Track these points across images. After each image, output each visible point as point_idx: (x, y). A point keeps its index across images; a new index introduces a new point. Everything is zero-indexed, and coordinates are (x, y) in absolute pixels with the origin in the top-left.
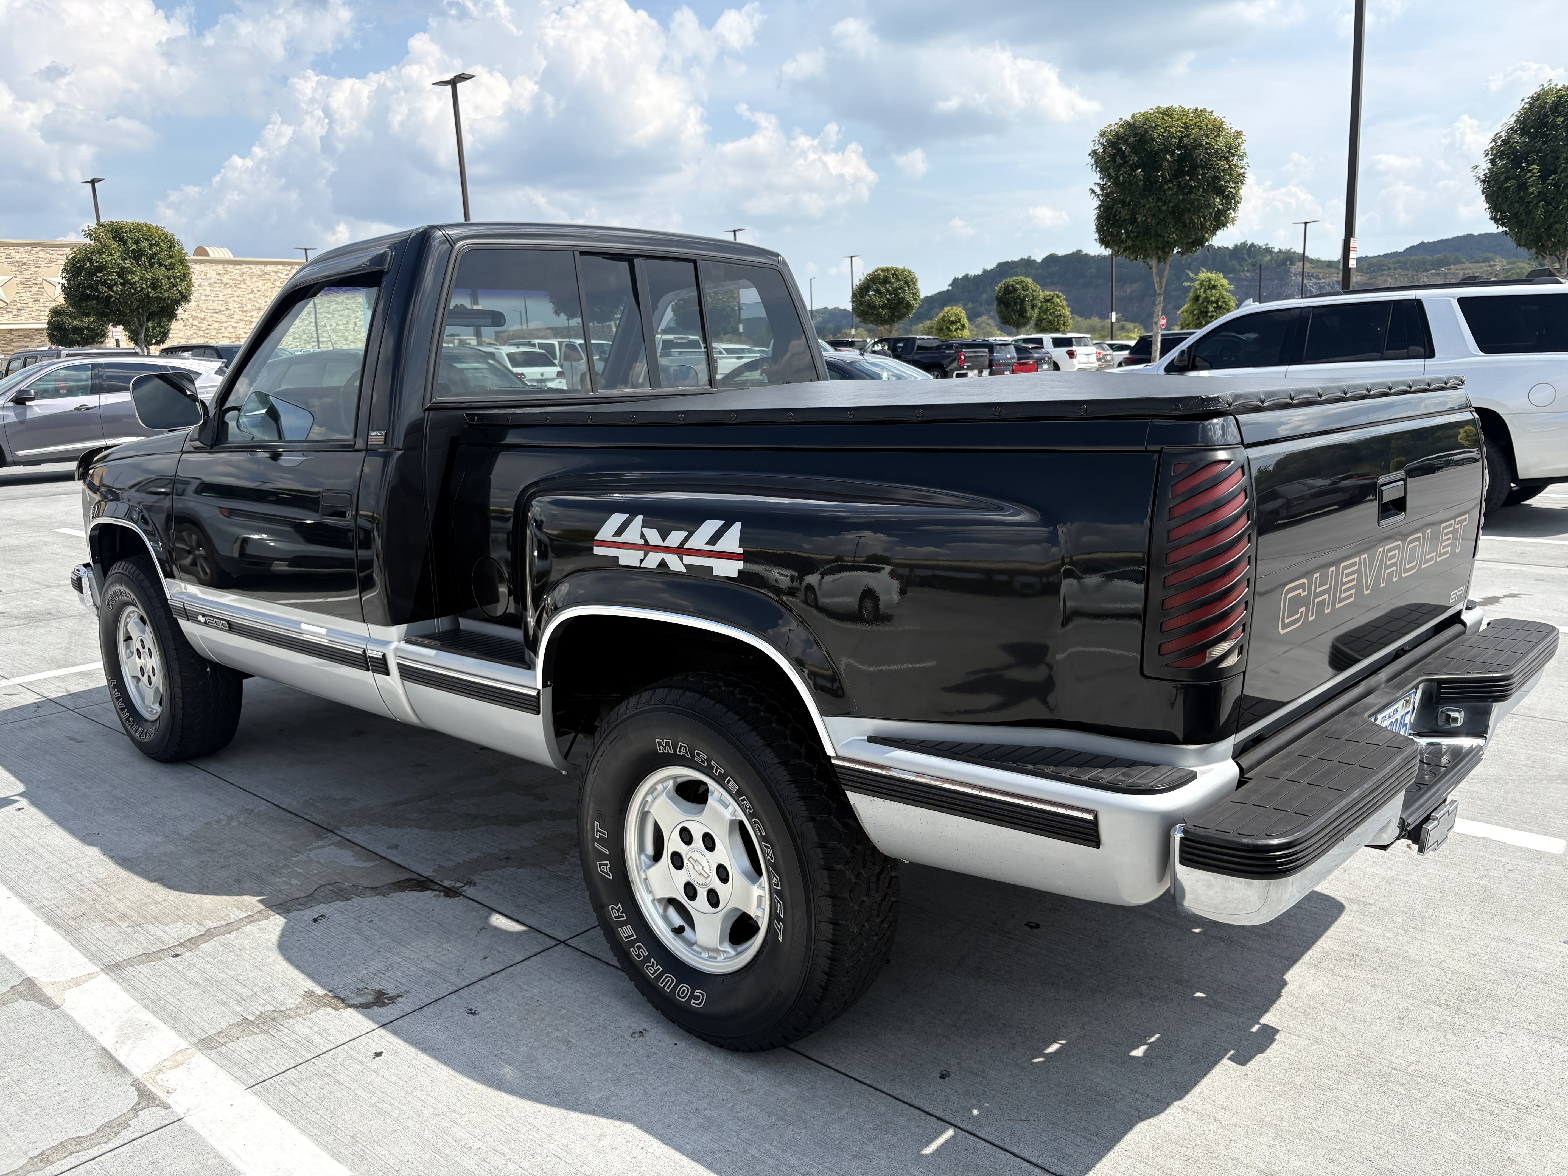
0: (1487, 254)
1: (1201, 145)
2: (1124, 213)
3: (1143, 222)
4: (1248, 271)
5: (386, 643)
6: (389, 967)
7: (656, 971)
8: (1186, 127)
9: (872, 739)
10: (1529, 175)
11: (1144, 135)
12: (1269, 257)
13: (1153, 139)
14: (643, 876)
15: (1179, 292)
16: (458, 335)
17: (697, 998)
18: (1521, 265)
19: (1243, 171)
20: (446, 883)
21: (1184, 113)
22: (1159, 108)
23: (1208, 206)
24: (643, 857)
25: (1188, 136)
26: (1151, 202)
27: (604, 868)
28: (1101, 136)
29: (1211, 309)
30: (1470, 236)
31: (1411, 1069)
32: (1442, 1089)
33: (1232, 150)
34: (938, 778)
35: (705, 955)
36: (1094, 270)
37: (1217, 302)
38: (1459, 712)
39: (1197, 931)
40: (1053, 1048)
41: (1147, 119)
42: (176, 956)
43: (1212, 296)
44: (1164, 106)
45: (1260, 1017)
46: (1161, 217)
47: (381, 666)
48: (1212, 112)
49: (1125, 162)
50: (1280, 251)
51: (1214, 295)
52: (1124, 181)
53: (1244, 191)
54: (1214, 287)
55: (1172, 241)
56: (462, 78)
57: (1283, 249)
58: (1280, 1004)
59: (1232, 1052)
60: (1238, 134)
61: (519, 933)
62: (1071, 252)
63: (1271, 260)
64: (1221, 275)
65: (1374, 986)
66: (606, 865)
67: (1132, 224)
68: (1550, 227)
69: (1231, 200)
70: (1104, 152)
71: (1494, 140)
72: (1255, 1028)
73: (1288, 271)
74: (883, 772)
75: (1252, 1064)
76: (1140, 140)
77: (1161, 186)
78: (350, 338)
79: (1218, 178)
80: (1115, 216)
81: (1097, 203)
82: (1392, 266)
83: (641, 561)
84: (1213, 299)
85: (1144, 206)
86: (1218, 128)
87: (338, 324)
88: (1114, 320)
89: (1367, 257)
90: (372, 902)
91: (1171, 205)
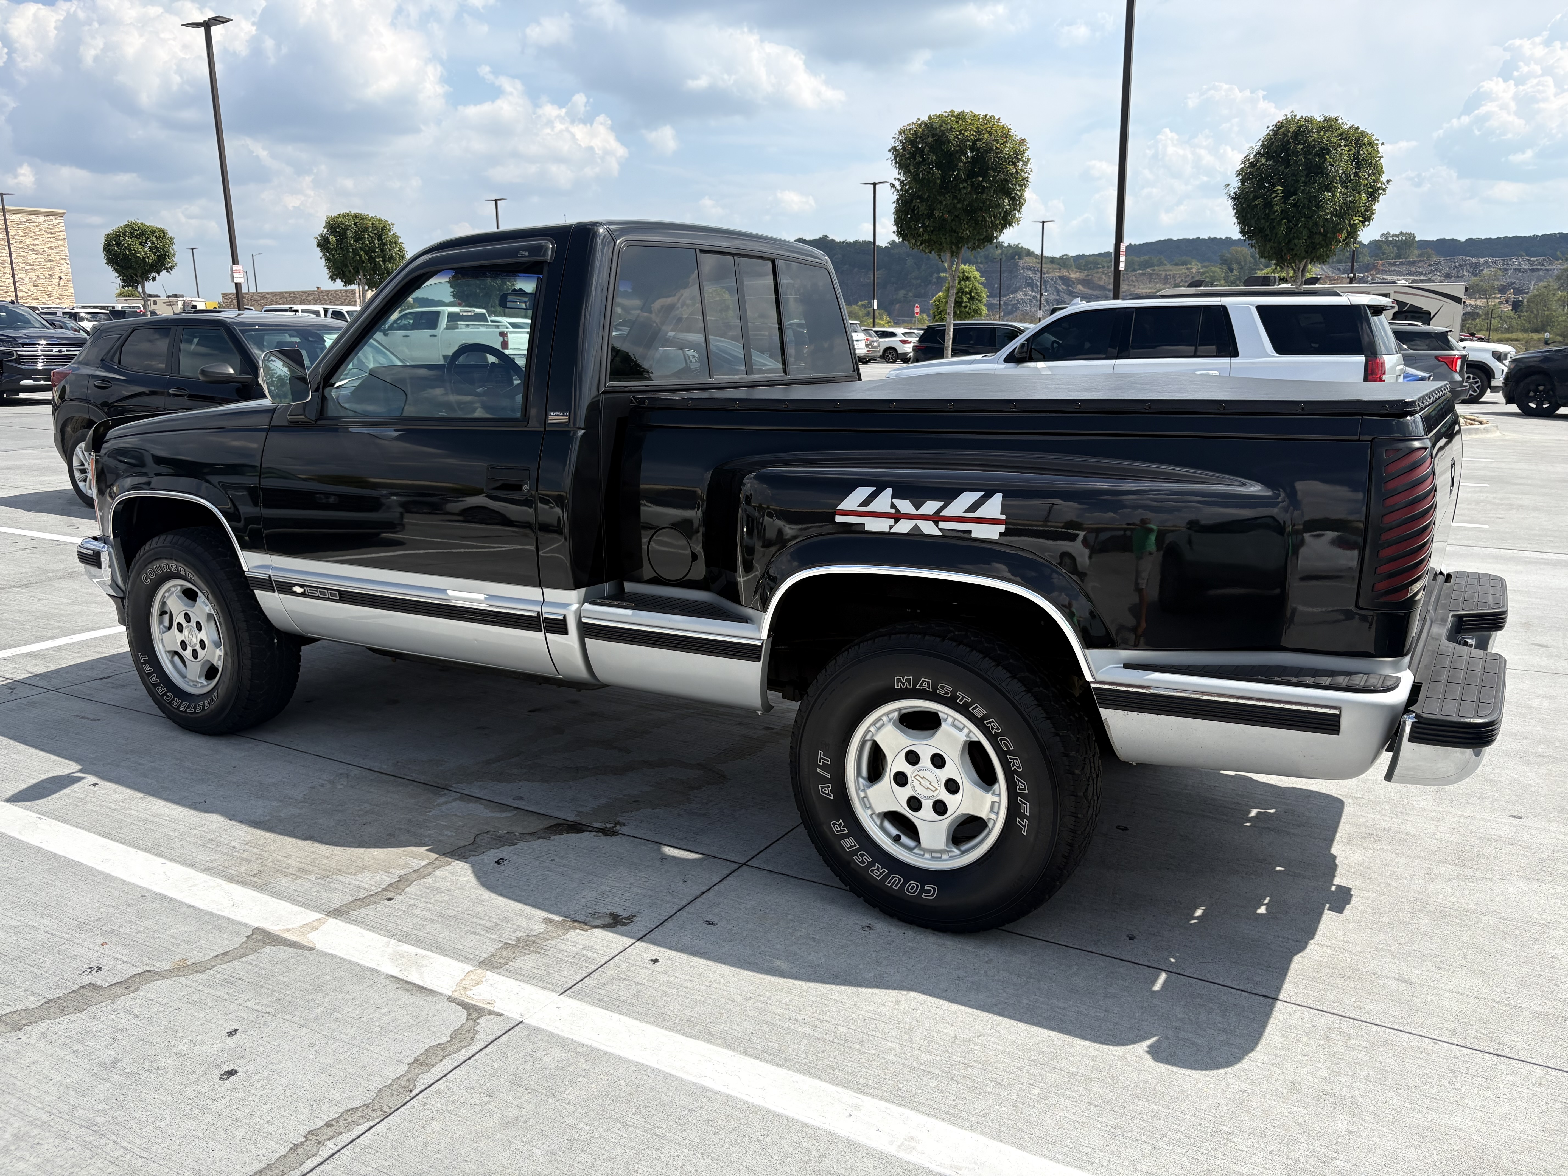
0: (1184, 258)
1: (991, 149)
2: (923, 208)
3: (940, 218)
4: (981, 263)
5: (566, 606)
6: (604, 895)
7: (881, 874)
8: (979, 132)
9: (1127, 666)
10: (1274, 195)
11: (940, 137)
12: (1000, 251)
13: (949, 141)
14: (862, 794)
15: (919, 281)
16: (182, 296)
17: (928, 891)
18: (1213, 269)
19: (1026, 175)
20: (597, 825)
21: (975, 117)
22: (952, 111)
23: (998, 206)
24: (861, 780)
25: (980, 140)
26: (948, 199)
27: (826, 791)
28: (900, 133)
29: (965, 299)
30: (1170, 240)
31: (1456, 907)
32: (1484, 918)
33: (1017, 156)
34: (1197, 692)
35: (927, 856)
36: (839, 256)
37: (970, 293)
38: (1472, 639)
39: (1248, 824)
40: (1199, 913)
41: (943, 121)
42: (390, 899)
43: (966, 287)
44: (958, 110)
45: (1332, 880)
46: (956, 213)
47: (559, 627)
48: (999, 119)
49: (924, 160)
50: (1009, 246)
51: (967, 286)
52: (923, 178)
53: (1028, 194)
54: (968, 279)
55: (966, 237)
56: (218, 20)
57: (1012, 244)
58: (1339, 870)
59: (1328, 905)
60: (1023, 141)
61: (697, 860)
62: (818, 237)
63: (1001, 254)
64: (974, 268)
65: (1397, 854)
66: (828, 787)
67: (929, 219)
68: (1289, 241)
69: (1017, 202)
70: (904, 148)
71: (1244, 162)
72: (1333, 888)
73: (1017, 265)
74: (1144, 691)
75: (1345, 911)
76: (936, 141)
77: (957, 185)
78: (55, 294)
79: (1006, 180)
80: (913, 210)
81: (895, 197)
82: (1105, 265)
83: (891, 527)
84: (967, 290)
85: (941, 202)
86: (1006, 135)
87: (38, 278)
88: (875, 307)
89: (1083, 255)
90: (538, 844)
91: (965, 203)
